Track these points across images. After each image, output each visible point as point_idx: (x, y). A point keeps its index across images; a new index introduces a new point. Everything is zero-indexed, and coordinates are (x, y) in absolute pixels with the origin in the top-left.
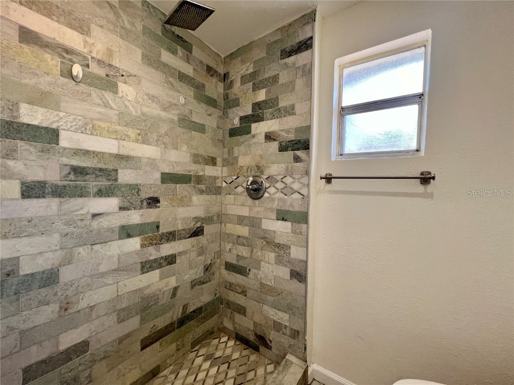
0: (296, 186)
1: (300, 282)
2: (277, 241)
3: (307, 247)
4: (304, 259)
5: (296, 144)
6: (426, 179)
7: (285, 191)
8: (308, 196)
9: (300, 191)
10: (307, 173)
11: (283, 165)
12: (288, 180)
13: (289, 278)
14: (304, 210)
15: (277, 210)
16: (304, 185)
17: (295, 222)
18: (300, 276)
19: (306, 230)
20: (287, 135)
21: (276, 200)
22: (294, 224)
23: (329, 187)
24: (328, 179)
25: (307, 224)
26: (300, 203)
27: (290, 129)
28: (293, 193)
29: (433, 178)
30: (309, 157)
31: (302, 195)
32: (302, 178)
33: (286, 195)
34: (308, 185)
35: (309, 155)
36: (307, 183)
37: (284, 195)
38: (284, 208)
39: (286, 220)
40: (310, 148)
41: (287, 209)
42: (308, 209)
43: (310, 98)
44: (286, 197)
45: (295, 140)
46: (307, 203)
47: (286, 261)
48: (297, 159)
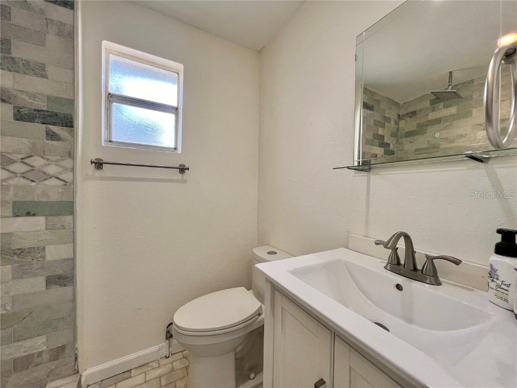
0: (52, 170)
1: (65, 285)
2: (15, 246)
3: (74, 241)
4: (70, 257)
5: (50, 116)
6: (183, 169)
7: (30, 175)
8: (73, 182)
9: (60, 177)
10: (71, 155)
11: (25, 140)
12: (37, 162)
13: (44, 288)
14: (65, 198)
15: (14, 202)
16: (66, 169)
17: (51, 215)
18: (64, 279)
19: (71, 222)
20: (31, 101)
21: (12, 189)
22: (50, 218)
23: (99, 173)
24: (99, 164)
25: (73, 215)
26: (60, 190)
27: (39, 94)
28: (46, 179)
29: (188, 169)
30: (73, 136)
31: (64, 181)
32: (62, 160)
33: (33, 181)
34: (73, 169)
35: (73, 134)
36: (72, 167)
37: (29, 182)
38: (29, 199)
39: (34, 215)
40: (75, 126)
41: (36, 199)
42: (73, 197)
43: (73, 68)
44: (33, 184)
45: (47, 111)
46: (72, 190)
47: (36, 269)
48: (51, 136)
